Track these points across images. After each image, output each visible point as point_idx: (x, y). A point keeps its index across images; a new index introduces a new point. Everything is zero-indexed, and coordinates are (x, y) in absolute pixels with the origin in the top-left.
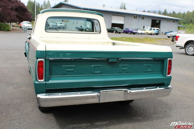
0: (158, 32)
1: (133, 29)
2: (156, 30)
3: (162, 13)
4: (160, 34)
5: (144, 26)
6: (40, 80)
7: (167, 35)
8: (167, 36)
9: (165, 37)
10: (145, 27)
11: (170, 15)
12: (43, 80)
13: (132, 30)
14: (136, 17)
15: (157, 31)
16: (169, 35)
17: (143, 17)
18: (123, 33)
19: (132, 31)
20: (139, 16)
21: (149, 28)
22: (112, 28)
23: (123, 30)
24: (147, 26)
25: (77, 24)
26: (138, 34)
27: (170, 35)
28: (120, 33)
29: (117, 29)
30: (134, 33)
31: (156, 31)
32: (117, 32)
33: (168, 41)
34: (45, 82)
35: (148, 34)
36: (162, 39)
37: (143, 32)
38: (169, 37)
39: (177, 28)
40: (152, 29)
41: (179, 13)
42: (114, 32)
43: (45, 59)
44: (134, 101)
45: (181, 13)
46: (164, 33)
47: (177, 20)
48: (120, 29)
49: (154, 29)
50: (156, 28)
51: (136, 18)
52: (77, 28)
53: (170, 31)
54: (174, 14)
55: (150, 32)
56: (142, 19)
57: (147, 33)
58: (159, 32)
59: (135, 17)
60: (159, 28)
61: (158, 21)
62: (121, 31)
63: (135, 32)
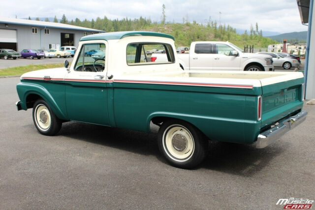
1: (36, 50)
2: (71, 49)
5: (50, 45)
7: (94, 57)
10: (53, 45)
14: (36, 29)
15: (73, 50)
16: (97, 57)
17: (47, 30)
19: (36, 54)
20: (41, 28)
21: (59, 46)
23: (18, 52)
24: (54, 45)
26: (45, 57)
29: (10, 53)
30: (39, 58)
31: (72, 52)
32: (9, 57)
35: (61, 57)
37: (52, 54)
40: (65, 49)
41: (86, 20)
42: (6, 58)
45: (88, 20)
48: (14, 52)
49: (67, 49)
50: (71, 47)
51: (36, 32)
54: (78, 22)
55: (62, 53)
56: (46, 33)
57: (58, 55)
59: (33, 29)
60: (73, 45)
61: (68, 35)
62: (16, 56)
63: (40, 55)
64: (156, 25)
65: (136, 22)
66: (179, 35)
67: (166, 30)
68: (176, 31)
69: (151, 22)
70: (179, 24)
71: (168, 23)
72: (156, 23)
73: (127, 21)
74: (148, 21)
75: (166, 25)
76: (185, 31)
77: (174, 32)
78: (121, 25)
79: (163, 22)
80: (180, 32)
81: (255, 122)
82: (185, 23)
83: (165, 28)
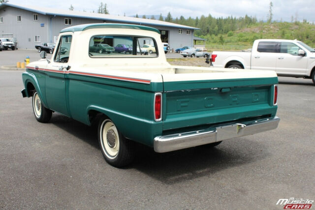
0: (167, 49)
1: (129, 45)
3: (164, 19)
4: (170, 52)
6: (157, 120)
7: (183, 53)
8: (182, 55)
9: (179, 56)
11: (176, 21)
12: (160, 119)
13: (128, 47)
15: (166, 47)
18: (113, 52)
22: (96, 46)
23: (113, 48)
25: (36, 40)
27: (187, 53)
28: (109, 53)
29: (105, 47)
32: (104, 52)
33: (185, 62)
34: (162, 122)
36: (176, 60)
37: (144, 50)
38: (185, 56)
39: (193, 42)
41: (190, 18)
42: (101, 52)
43: (163, 93)
44: (222, 142)
45: (192, 18)
46: (175, 50)
47: (192, 30)
48: (110, 47)
52: (37, 47)
53: (183, 47)
54: (182, 20)
57: (150, 50)
58: (169, 49)
60: (167, 42)
61: (165, 32)
62: (111, 50)
64: (262, 24)
65: (241, 20)
66: (286, 35)
67: (271, 29)
68: (283, 30)
69: (256, 21)
70: (288, 23)
71: (275, 21)
72: (262, 22)
73: (232, 19)
74: (254, 19)
75: (272, 23)
76: (293, 30)
77: (280, 31)
78: (225, 23)
79: (270, 21)
80: (287, 31)
81: (152, 122)
82: (294, 21)
83: (271, 27)
